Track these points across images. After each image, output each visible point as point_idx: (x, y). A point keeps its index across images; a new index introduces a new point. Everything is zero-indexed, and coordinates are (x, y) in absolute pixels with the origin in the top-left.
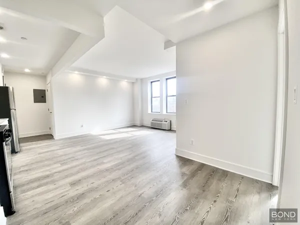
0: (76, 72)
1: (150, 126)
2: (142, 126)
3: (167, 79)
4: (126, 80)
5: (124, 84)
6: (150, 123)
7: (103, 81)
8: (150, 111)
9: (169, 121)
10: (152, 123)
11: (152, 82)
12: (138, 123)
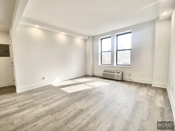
0: (37, 26)
1: (102, 76)
2: (93, 76)
3: (117, 36)
4: (81, 37)
5: (79, 41)
6: (102, 74)
7: (62, 37)
8: (100, 64)
9: (121, 73)
10: (104, 74)
11: (102, 39)
12: (90, 73)
